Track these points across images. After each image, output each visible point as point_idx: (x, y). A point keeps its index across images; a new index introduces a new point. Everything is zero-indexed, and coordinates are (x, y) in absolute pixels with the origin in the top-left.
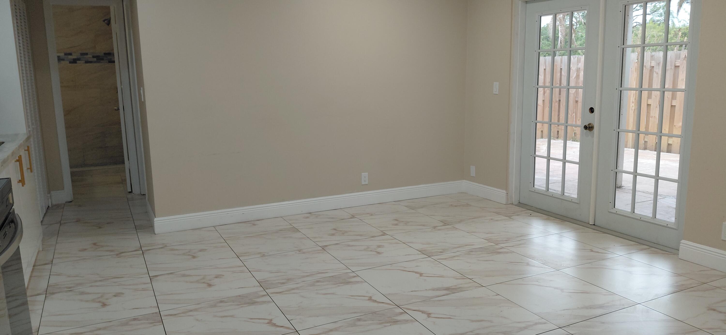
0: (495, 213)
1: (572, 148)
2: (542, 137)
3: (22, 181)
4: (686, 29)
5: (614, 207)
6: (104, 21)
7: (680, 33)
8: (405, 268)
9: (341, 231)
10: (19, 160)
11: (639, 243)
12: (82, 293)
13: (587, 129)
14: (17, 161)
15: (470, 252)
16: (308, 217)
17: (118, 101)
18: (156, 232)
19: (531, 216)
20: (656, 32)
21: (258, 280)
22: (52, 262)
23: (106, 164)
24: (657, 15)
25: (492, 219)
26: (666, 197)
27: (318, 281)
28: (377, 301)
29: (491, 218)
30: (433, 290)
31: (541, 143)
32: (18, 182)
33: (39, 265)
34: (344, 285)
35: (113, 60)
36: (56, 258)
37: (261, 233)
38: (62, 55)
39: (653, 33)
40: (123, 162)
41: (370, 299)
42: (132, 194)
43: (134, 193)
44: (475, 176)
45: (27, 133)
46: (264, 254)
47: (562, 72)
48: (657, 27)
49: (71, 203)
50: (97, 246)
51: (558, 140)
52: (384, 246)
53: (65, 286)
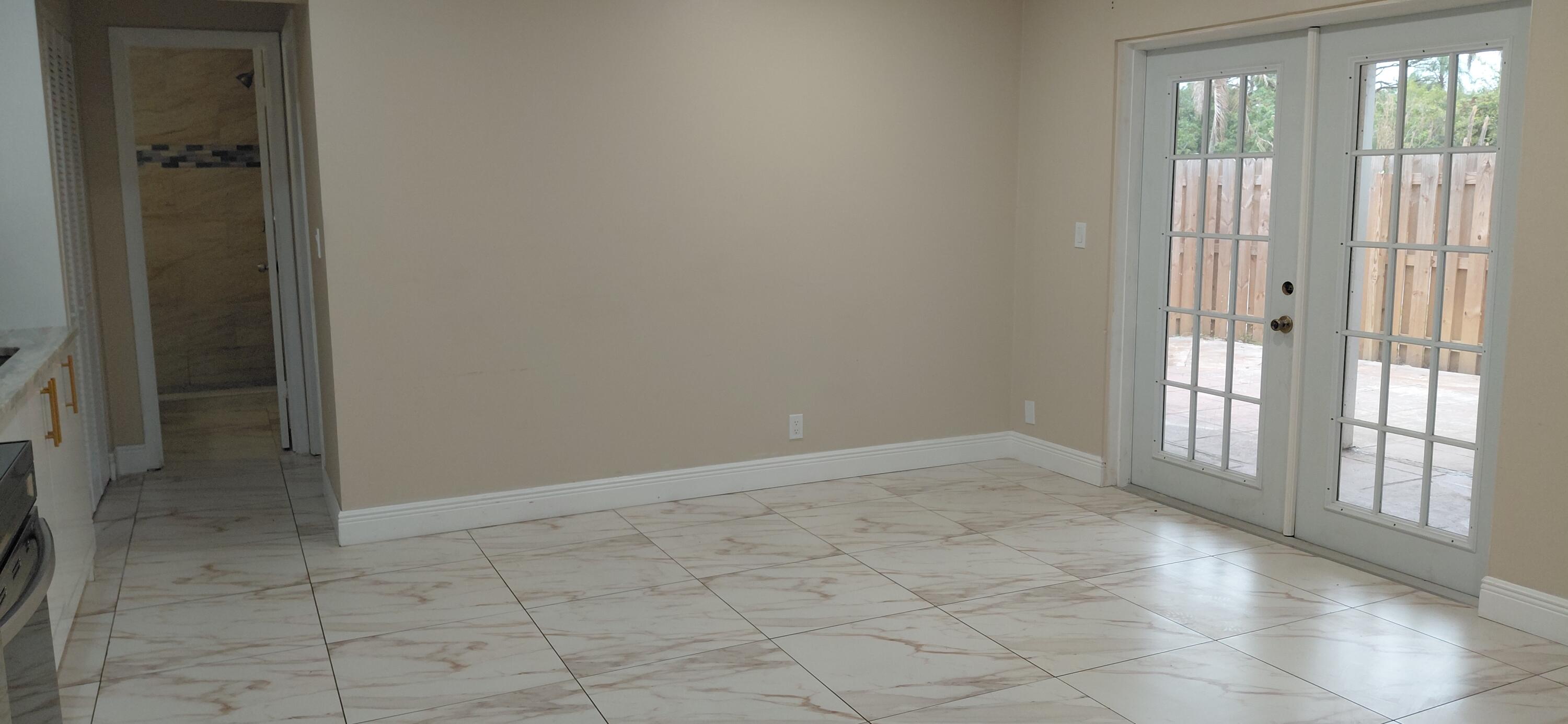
0: (1078, 506)
1: (1244, 358)
2: (1178, 333)
3: (55, 435)
4: (1488, 99)
5: (1337, 500)
6: (239, 78)
7: (1475, 108)
8: (884, 631)
9: (744, 544)
10: (50, 390)
11: (1392, 580)
12: (180, 681)
13: (1277, 327)
14: (46, 391)
15: (1024, 596)
16: (671, 512)
17: (265, 249)
18: (342, 543)
19: (1155, 515)
20: (1423, 103)
21: (562, 656)
22: (116, 609)
23: (236, 385)
24: (1426, 66)
25: (1071, 521)
26: (1447, 473)
27: (692, 661)
28: (821, 708)
29: (1071, 517)
30: (945, 683)
31: (1177, 347)
32: (47, 437)
33: (88, 615)
34: (748, 670)
35: (257, 161)
36: (125, 598)
37: (571, 547)
38: (147, 148)
39: (1416, 105)
40: (273, 382)
41: (807, 703)
42: (291, 452)
43: (295, 452)
44: (1034, 423)
45: (68, 326)
46: (575, 596)
47: (1222, 193)
48: (1425, 92)
49: (159, 471)
50: (215, 571)
51: (1214, 340)
52: (836, 579)
53: (141, 664)
